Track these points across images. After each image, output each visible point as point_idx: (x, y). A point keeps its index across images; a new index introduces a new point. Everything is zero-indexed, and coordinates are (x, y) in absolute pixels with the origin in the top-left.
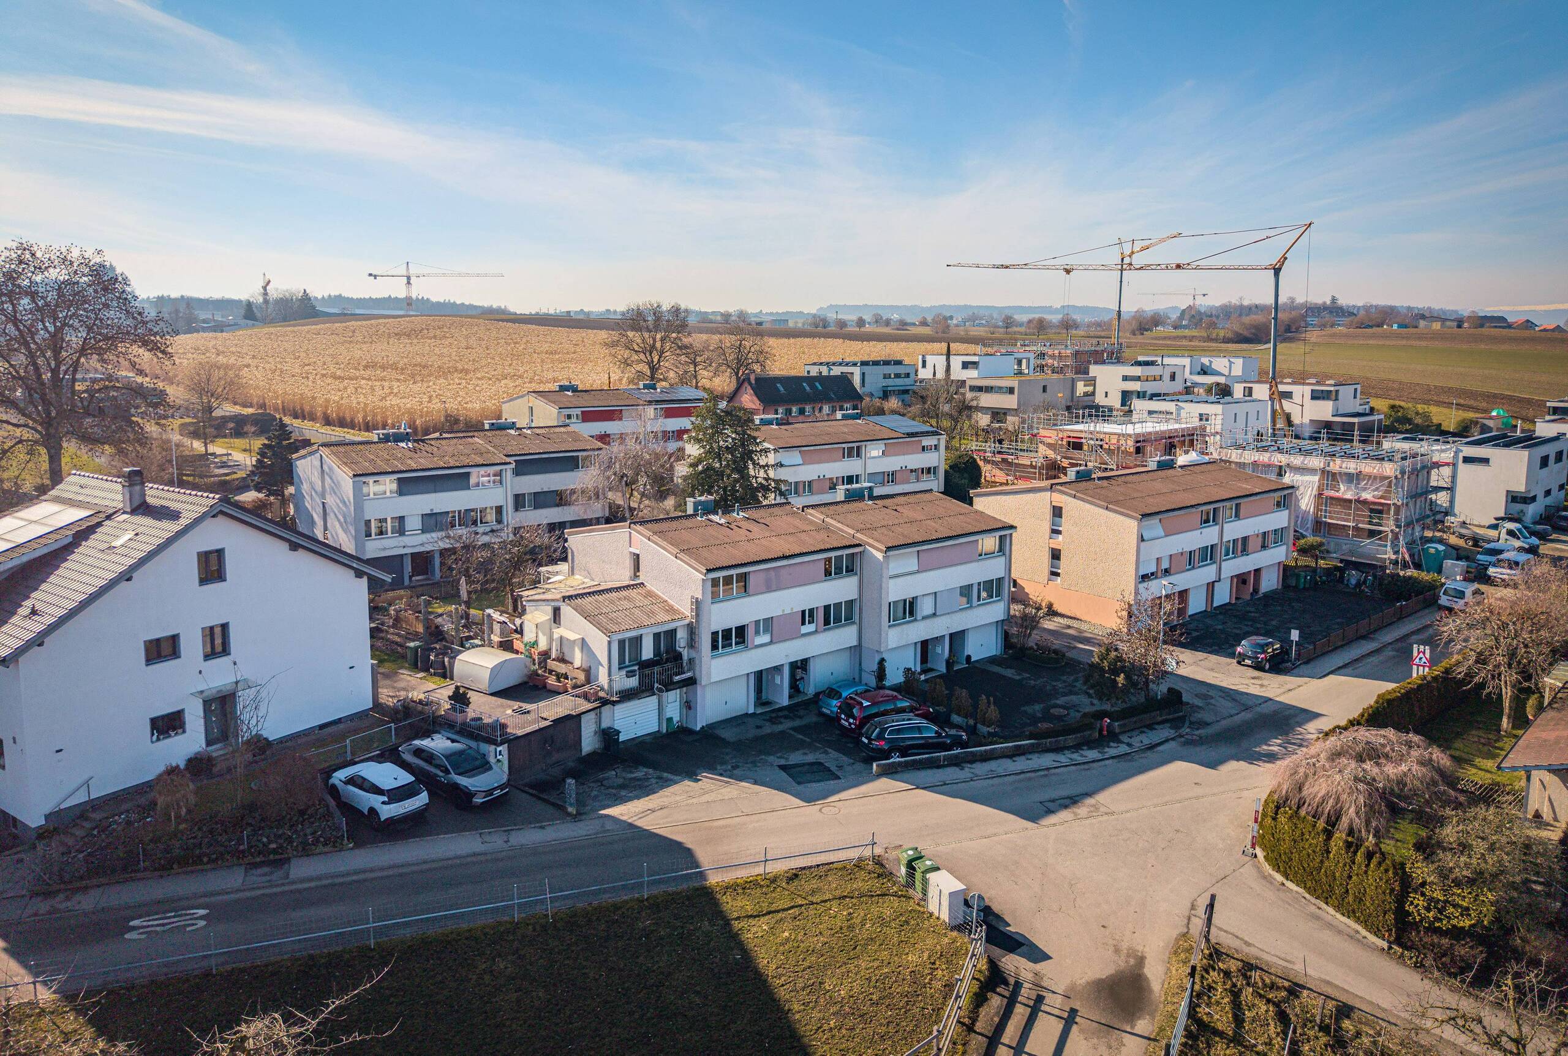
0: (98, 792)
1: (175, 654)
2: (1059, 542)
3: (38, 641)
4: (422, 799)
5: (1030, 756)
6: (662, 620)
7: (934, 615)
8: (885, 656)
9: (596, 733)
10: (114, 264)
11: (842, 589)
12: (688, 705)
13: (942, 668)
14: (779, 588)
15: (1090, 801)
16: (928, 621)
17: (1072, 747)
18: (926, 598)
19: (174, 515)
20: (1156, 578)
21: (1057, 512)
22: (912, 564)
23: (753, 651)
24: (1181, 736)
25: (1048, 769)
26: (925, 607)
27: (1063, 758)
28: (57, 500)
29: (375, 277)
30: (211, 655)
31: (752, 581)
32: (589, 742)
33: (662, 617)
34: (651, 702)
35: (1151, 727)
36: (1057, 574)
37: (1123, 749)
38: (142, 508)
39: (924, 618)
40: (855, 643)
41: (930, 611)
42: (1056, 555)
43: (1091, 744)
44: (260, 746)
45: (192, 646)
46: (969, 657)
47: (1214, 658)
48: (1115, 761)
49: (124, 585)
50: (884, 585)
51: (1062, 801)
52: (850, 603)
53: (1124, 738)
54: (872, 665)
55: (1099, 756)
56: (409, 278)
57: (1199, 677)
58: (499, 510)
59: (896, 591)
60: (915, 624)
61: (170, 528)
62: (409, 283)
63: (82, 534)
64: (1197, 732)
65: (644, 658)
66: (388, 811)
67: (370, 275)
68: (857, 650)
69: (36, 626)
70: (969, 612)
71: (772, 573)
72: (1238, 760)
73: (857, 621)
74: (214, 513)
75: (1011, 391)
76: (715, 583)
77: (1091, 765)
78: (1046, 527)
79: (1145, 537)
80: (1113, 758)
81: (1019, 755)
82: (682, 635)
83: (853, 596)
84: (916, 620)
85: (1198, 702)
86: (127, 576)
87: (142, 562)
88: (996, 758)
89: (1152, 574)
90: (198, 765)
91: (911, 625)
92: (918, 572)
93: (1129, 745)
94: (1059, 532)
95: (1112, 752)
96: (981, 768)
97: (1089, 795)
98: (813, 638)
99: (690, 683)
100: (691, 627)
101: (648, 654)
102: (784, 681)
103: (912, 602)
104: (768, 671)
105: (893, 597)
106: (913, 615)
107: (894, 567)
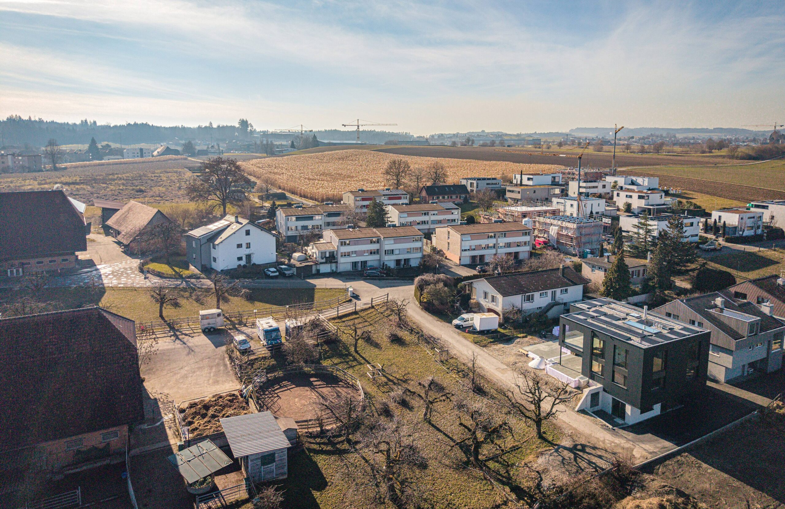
0: (230, 268)
1: (241, 247)
3: (221, 242)
4: (277, 274)
6: (331, 249)
7: (399, 254)
8: (385, 262)
9: (316, 269)
10: (248, 120)
11: (375, 247)
12: (337, 267)
13: (402, 266)
14: (358, 245)
16: (397, 255)
18: (397, 250)
19: (241, 224)
21: (449, 233)
22: (392, 242)
23: (351, 258)
26: (397, 252)
28: (225, 220)
29: (345, 126)
30: (247, 248)
31: (351, 243)
32: (314, 271)
33: (332, 249)
34: (328, 265)
36: (449, 248)
38: (238, 222)
42: (449, 244)
44: (254, 264)
45: (244, 246)
46: (410, 265)
49: (234, 235)
50: (383, 246)
52: (378, 250)
54: (382, 264)
56: (358, 126)
58: (321, 225)
59: (387, 248)
60: (393, 256)
61: (241, 226)
63: (229, 226)
66: (272, 274)
68: (380, 260)
69: (221, 240)
70: (410, 254)
71: (356, 242)
73: (380, 254)
74: (248, 223)
75: (519, 192)
76: (342, 243)
78: (447, 236)
79: (463, 240)
82: (335, 253)
83: (378, 248)
86: (234, 233)
87: (237, 231)
88: (389, 280)
90: (244, 266)
92: (394, 244)
94: (449, 238)
98: (367, 256)
99: (337, 262)
100: (337, 251)
101: (328, 255)
102: (360, 265)
103: (393, 250)
104: (355, 262)
105: (386, 249)
106: (393, 253)
107: (386, 242)
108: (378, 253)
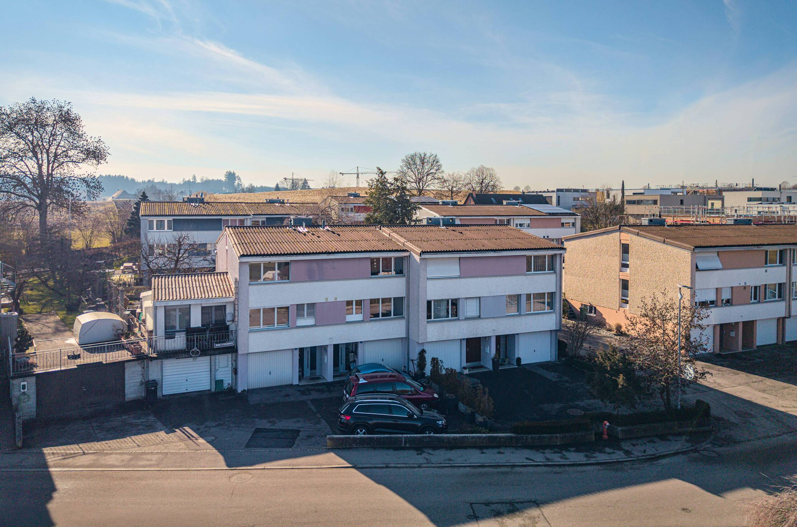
2: (627, 274)
5: (502, 450)
7: (479, 317)
8: (426, 348)
9: (142, 383)
10: (235, 172)
11: (388, 288)
12: (236, 371)
13: (490, 366)
14: (321, 279)
15: (534, 512)
16: (471, 322)
17: (556, 446)
18: (469, 302)
20: (716, 306)
21: (625, 249)
22: (454, 269)
23: (295, 331)
24: (696, 451)
25: (514, 466)
26: (470, 310)
27: (539, 457)
29: (343, 174)
31: (293, 269)
32: (132, 390)
33: (214, 294)
34: (203, 363)
35: (663, 438)
36: (627, 302)
37: (619, 456)
39: (467, 319)
40: (403, 335)
41: (475, 313)
42: (625, 285)
43: (579, 447)
46: (519, 360)
47: (769, 382)
48: (598, 467)
50: (421, 285)
51: (499, 507)
52: (398, 301)
53: (626, 446)
54: (414, 355)
55: (584, 460)
56: (358, 174)
57: (745, 396)
59: (434, 292)
60: (457, 323)
62: (358, 177)
64: (717, 449)
65: (193, 325)
67: (341, 173)
68: (406, 340)
70: (517, 319)
71: (315, 266)
72: (755, 488)
73: (406, 317)
75: (655, 202)
76: (254, 267)
77: (567, 468)
78: (616, 262)
79: (700, 267)
80: (598, 464)
81: (493, 447)
82: (228, 312)
83: (402, 293)
84: (458, 319)
85: (733, 419)
88: (465, 448)
89: (712, 302)
91: (453, 323)
92: (459, 277)
93: (627, 453)
94: (626, 266)
95: (601, 457)
96: (440, 456)
97: (537, 504)
98: (358, 326)
99: (233, 350)
100: (234, 304)
101: (196, 321)
102: (329, 358)
103: (455, 303)
104: (313, 349)
105: (431, 296)
106: (455, 314)
107: (433, 270)
108: (398, 313)
